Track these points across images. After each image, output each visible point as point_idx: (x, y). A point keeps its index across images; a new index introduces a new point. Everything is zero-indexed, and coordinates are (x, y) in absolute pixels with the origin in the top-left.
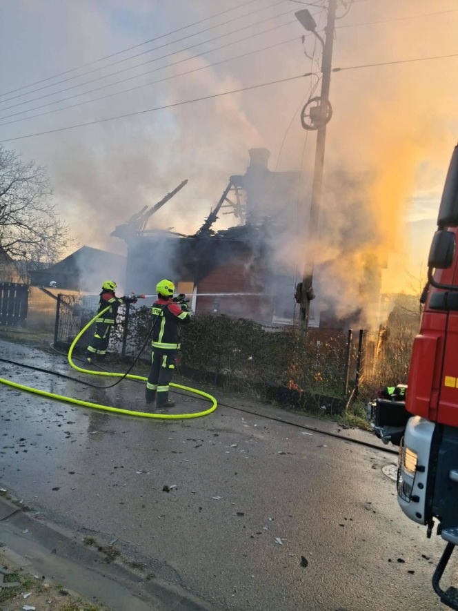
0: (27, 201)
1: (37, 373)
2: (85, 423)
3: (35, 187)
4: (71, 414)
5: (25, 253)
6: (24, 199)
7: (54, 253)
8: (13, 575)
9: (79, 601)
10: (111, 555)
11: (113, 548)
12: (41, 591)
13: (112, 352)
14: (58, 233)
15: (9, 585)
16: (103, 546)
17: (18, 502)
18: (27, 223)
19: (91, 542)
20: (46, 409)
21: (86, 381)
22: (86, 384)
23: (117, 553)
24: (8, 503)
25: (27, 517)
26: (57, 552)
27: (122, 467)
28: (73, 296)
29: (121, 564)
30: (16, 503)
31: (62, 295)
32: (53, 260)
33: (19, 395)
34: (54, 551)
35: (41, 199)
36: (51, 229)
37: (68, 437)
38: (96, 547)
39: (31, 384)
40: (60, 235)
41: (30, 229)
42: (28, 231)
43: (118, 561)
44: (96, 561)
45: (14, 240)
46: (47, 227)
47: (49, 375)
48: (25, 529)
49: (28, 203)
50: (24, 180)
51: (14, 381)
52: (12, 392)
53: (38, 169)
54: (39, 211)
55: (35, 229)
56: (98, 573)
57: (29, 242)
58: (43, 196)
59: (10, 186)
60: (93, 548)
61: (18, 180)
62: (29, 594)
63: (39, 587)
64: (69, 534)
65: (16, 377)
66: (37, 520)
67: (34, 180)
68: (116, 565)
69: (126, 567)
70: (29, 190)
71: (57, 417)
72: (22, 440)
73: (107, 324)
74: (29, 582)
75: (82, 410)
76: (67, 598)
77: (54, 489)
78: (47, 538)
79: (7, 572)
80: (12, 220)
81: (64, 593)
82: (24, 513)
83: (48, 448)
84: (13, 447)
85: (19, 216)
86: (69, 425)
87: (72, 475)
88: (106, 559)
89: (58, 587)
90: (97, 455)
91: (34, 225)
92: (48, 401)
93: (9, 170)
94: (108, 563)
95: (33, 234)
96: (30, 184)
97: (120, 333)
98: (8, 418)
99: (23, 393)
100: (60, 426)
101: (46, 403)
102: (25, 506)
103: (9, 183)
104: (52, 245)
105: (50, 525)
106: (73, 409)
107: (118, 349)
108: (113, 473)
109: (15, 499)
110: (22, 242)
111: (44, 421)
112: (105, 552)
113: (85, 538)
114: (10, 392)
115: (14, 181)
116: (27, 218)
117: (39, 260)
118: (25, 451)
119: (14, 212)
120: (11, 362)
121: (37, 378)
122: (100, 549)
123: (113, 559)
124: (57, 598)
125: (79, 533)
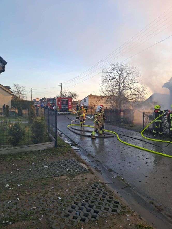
0: (132, 80)
1: (136, 140)
2: (153, 159)
3: (135, 75)
4: (148, 155)
5: (133, 99)
6: (131, 80)
7: (143, 98)
8: (124, 207)
9: (146, 223)
10: (160, 210)
11: (161, 207)
12: (133, 215)
13: (165, 133)
14: (144, 90)
15: (122, 210)
16: (157, 206)
17: (127, 183)
18: (133, 88)
19: (152, 203)
20: (139, 153)
21: (154, 144)
22: (154, 145)
23: (162, 210)
24: (124, 183)
25: (130, 189)
26: (140, 204)
27: (167, 177)
28: (149, 112)
29: (164, 214)
30: (127, 184)
31: (145, 112)
32: (143, 100)
33: (130, 147)
34: (139, 203)
35: (137, 79)
36: (141, 89)
37: (146, 164)
38: (154, 205)
39: (134, 144)
40: (145, 90)
41: (134, 90)
42: (133, 91)
43: (162, 212)
44: (154, 210)
45: (129, 95)
46: (140, 88)
47: (141, 141)
48: (129, 193)
49: (133, 81)
50: (131, 73)
51: (128, 143)
52: (128, 146)
53: (135, 68)
54: (137, 83)
55: (136, 90)
56: (154, 215)
57: (134, 95)
58: (138, 77)
59: (127, 76)
60: (153, 205)
61: (129, 73)
62: (129, 215)
63: (132, 214)
64: (144, 198)
65: (129, 141)
66: (133, 191)
67: (134, 72)
68: (161, 214)
69: (166, 216)
70: (133, 76)
71: (143, 156)
72: (130, 163)
73: (159, 122)
74: (129, 211)
75: (152, 154)
76: (142, 220)
77: (140, 181)
78: (136, 198)
79: (122, 206)
80: (128, 88)
81: (141, 219)
82: (129, 188)
83: (138, 167)
84: (127, 165)
85: (130, 86)
86: (147, 159)
87: (146, 177)
88: (158, 211)
89: (139, 216)
90: (157, 171)
91: (135, 88)
92: (140, 150)
93: (126, 71)
94: (159, 212)
95: (135, 92)
96: (133, 74)
97: (168, 125)
98: (126, 155)
99: (131, 147)
100: (143, 159)
101: (139, 151)
102: (130, 185)
103: (126, 75)
104: (142, 94)
105: (138, 194)
106: (149, 154)
107: (167, 132)
108: (163, 179)
109: (126, 182)
110: (132, 95)
111: (138, 157)
112: (157, 208)
113: (150, 201)
114: (127, 147)
115: (128, 74)
116: (133, 86)
117: (138, 100)
118: (131, 167)
119: (128, 85)
120: (128, 136)
121: (136, 142)
122: (156, 206)
123: (161, 211)
124: (138, 220)
125: (148, 199)
